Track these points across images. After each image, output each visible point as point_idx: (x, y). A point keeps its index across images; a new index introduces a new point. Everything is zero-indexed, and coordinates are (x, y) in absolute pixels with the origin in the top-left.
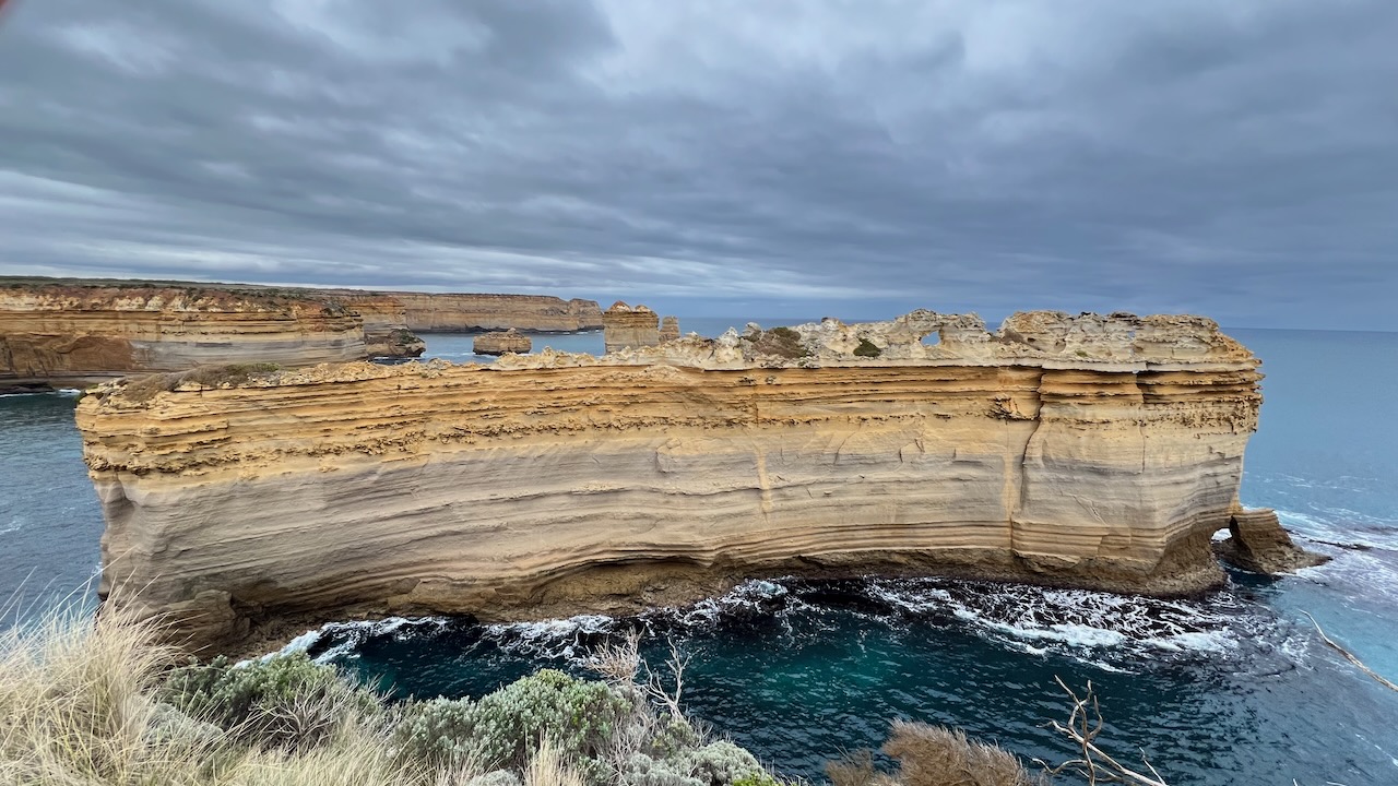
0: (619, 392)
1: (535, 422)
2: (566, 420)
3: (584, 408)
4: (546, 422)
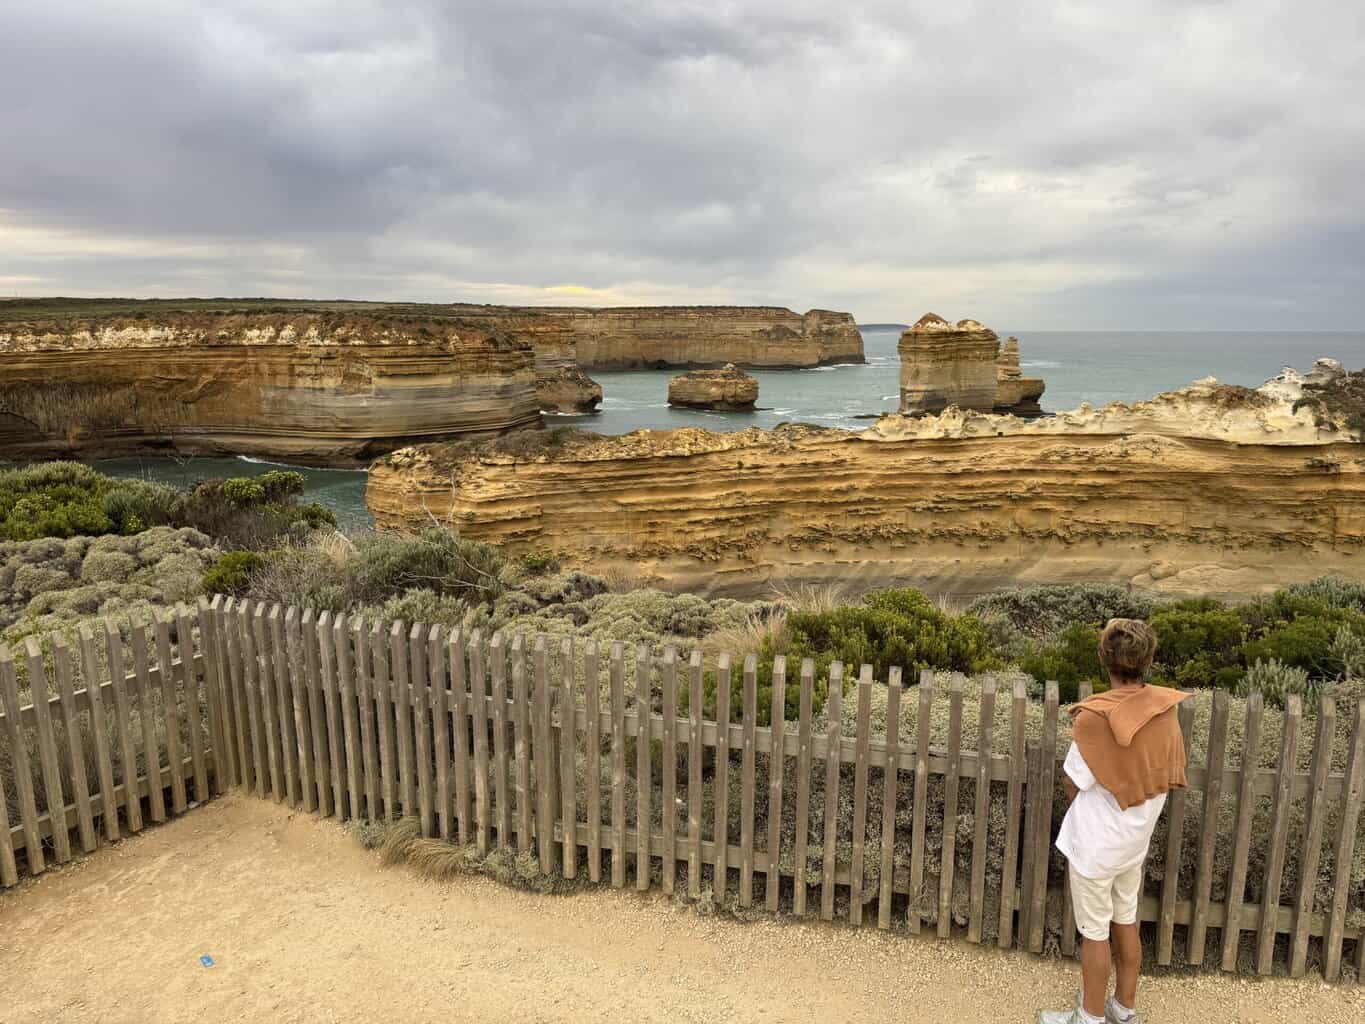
0: (1068, 480)
1: (926, 524)
2: (977, 523)
3: (1007, 505)
4: (943, 525)
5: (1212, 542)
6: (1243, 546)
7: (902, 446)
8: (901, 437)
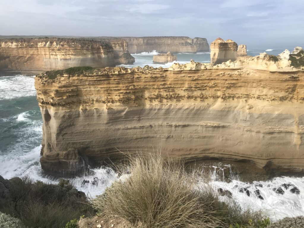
2: (199, 94)
3: (208, 89)
4: (190, 94)
5: (263, 99)
6: (272, 100)
7: (179, 72)
8: (179, 70)
